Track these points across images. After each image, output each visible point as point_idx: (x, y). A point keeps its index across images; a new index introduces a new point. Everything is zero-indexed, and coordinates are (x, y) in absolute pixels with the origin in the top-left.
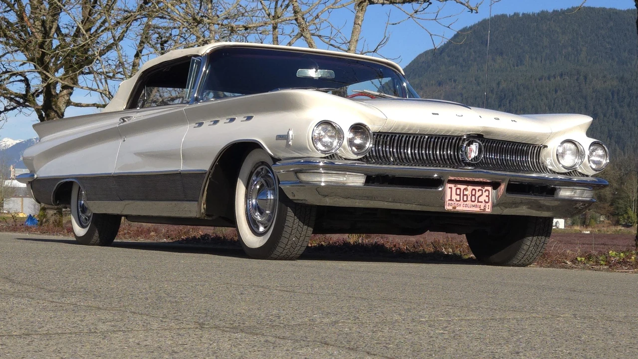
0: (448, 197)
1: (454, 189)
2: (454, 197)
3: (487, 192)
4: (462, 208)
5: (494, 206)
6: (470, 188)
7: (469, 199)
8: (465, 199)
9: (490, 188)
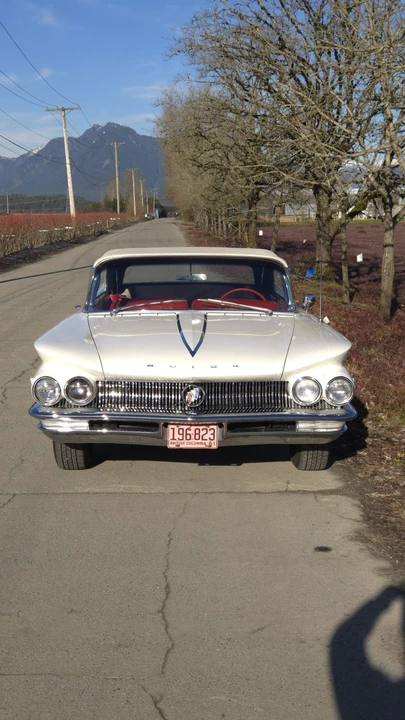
0: (171, 437)
1: (176, 429)
2: (177, 436)
3: (212, 431)
4: (185, 445)
5: (219, 442)
6: (193, 428)
7: (193, 437)
8: (188, 437)
9: (215, 427)
